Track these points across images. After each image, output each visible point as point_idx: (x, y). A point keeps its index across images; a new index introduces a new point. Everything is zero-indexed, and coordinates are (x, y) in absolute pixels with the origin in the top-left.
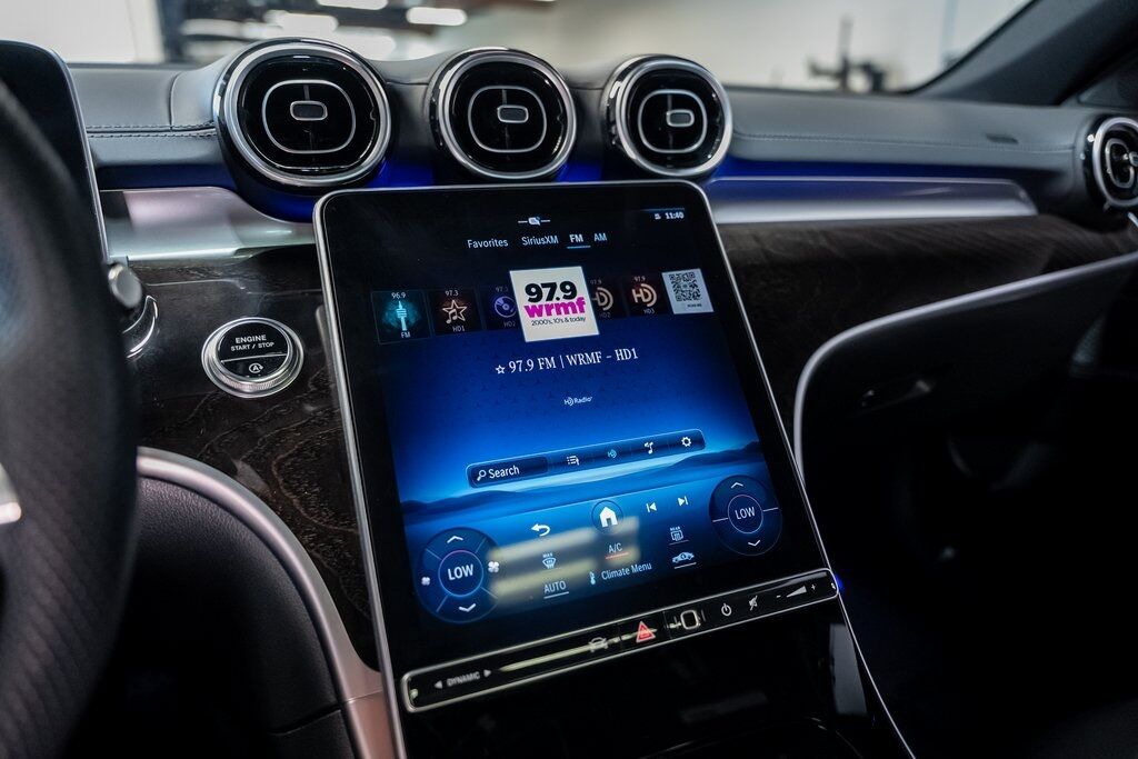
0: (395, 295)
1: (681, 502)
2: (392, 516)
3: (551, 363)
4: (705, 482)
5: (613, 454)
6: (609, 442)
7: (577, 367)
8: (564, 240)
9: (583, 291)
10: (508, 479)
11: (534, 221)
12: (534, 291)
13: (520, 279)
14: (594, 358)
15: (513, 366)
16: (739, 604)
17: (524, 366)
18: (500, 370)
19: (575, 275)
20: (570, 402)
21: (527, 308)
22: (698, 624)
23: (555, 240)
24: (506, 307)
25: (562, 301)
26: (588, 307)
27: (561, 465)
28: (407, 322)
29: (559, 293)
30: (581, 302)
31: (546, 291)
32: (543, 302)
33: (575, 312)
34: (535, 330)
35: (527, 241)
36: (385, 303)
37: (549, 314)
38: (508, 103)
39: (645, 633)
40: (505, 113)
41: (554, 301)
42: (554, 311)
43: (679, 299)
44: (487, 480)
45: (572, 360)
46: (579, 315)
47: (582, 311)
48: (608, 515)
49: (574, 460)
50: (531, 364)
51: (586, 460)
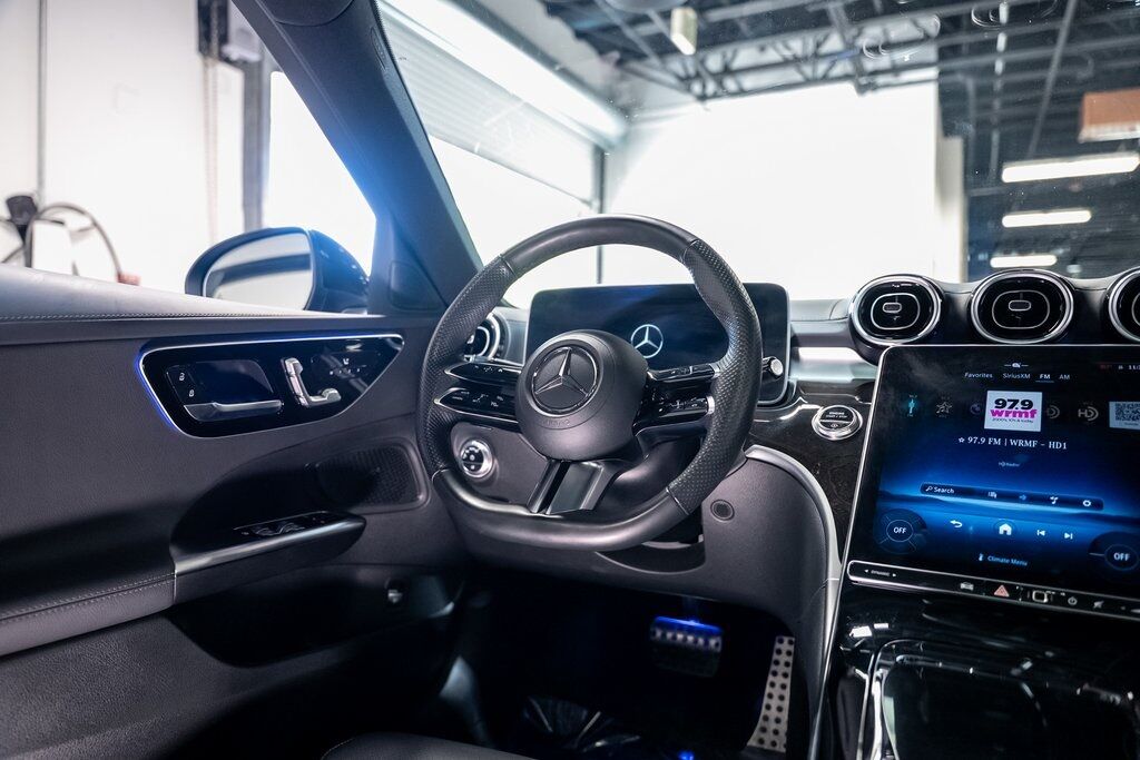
0: (911, 396)
1: (1067, 536)
3: (998, 442)
4: (1092, 530)
5: (1024, 497)
6: (1024, 491)
7: (1017, 448)
8: (1035, 377)
9: (1038, 406)
10: (946, 494)
11: (1016, 365)
12: (1001, 403)
13: (992, 396)
14: (1032, 444)
15: (970, 439)
16: (1086, 602)
17: (979, 440)
18: (962, 440)
20: (1003, 464)
22: (1045, 600)
23: (1028, 376)
24: (978, 409)
25: (1020, 410)
26: (1038, 416)
27: (983, 495)
28: (914, 410)
29: (1019, 405)
30: (1033, 413)
31: (1009, 404)
32: (1006, 409)
33: (1027, 416)
34: (991, 423)
35: (1007, 376)
37: (1007, 415)
39: (1002, 592)
40: (1014, 306)
41: (1014, 409)
42: (1011, 415)
43: (1118, 419)
44: (932, 492)
45: (1013, 442)
46: (1029, 418)
47: (1033, 416)
48: (1005, 528)
49: (993, 494)
50: (983, 440)
51: (1002, 497)
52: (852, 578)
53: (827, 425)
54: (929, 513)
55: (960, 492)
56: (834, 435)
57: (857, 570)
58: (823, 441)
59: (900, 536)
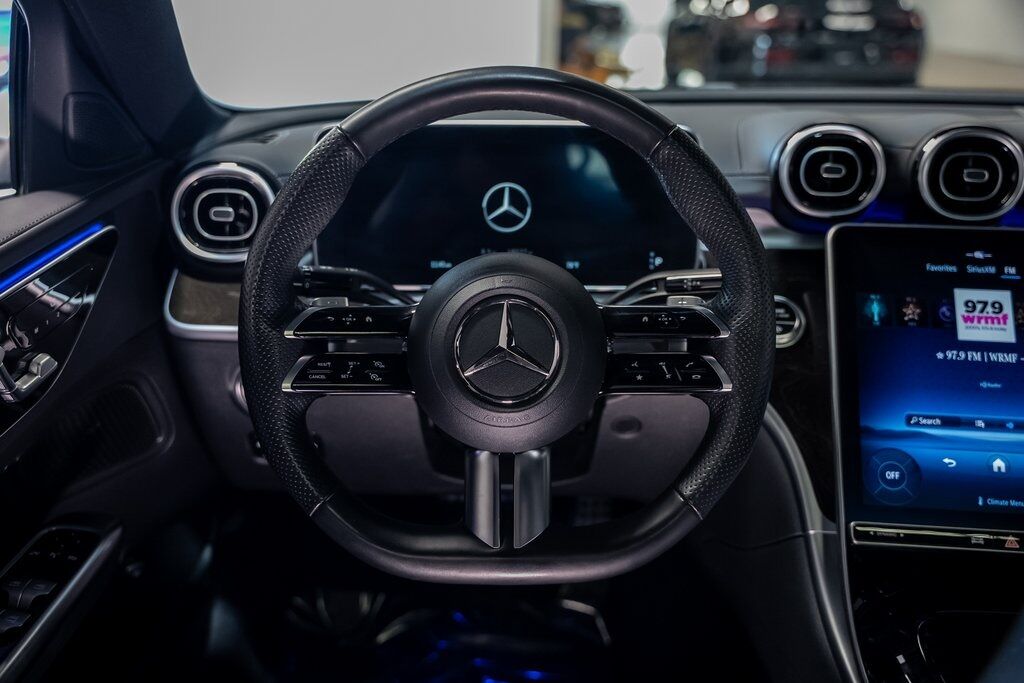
0: (873, 297)
3: (977, 357)
5: (1010, 425)
6: (1010, 418)
7: (997, 364)
8: (1000, 271)
9: (1008, 310)
10: (932, 426)
11: (979, 255)
12: (970, 305)
13: (961, 296)
14: (1012, 358)
15: (949, 354)
17: (958, 355)
18: (940, 356)
19: (1005, 297)
20: (984, 385)
21: (963, 317)
23: (992, 270)
24: (948, 314)
25: (991, 315)
26: (1011, 322)
27: (970, 425)
28: (879, 315)
29: (989, 309)
30: (1005, 318)
31: (979, 307)
32: (976, 313)
33: (999, 323)
34: (965, 333)
35: (971, 269)
37: (979, 322)
38: (973, 167)
39: (1012, 543)
40: (969, 176)
41: (985, 314)
42: (983, 321)
44: (918, 424)
45: (993, 357)
46: (1002, 326)
47: (1005, 323)
48: (999, 464)
49: (981, 424)
50: (962, 355)
51: (991, 426)
54: (919, 451)
55: (948, 423)
59: (893, 482)
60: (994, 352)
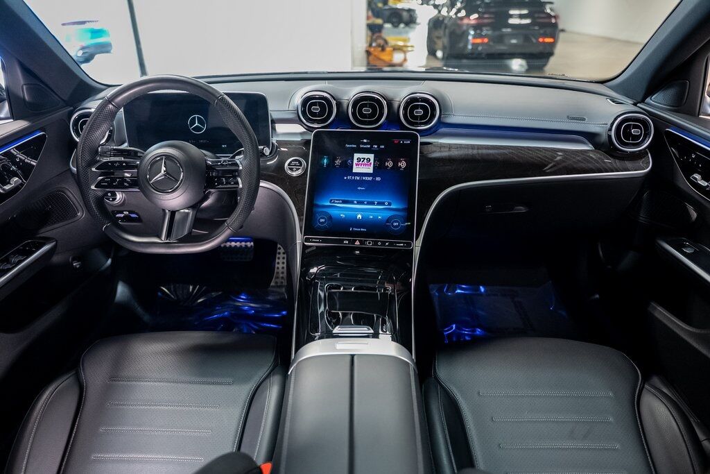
0: (325, 157)
1: (379, 217)
2: (311, 205)
3: (358, 178)
4: (387, 214)
5: (366, 203)
6: (366, 200)
7: (365, 180)
8: (372, 147)
9: (372, 161)
10: (339, 203)
11: (365, 141)
12: (359, 159)
13: (356, 156)
14: (370, 179)
15: (349, 178)
16: (383, 243)
17: (351, 178)
18: (345, 178)
19: (371, 156)
20: (359, 188)
21: (356, 163)
22: (371, 244)
23: (369, 146)
24: (351, 162)
25: (366, 163)
26: (372, 165)
27: (352, 202)
28: (326, 164)
29: (365, 161)
30: (370, 164)
31: (362, 160)
32: (360, 162)
34: (355, 170)
35: (361, 146)
36: (322, 158)
37: (361, 166)
38: (366, 108)
39: (358, 243)
40: (364, 111)
41: (363, 163)
44: (334, 202)
45: (364, 178)
46: (369, 167)
48: (359, 216)
49: (355, 202)
50: (353, 178)
51: (359, 203)
52: (306, 243)
53: (291, 169)
54: (333, 212)
55: (344, 202)
56: (295, 174)
57: (307, 240)
58: (290, 177)
59: (322, 223)
60: (365, 176)
